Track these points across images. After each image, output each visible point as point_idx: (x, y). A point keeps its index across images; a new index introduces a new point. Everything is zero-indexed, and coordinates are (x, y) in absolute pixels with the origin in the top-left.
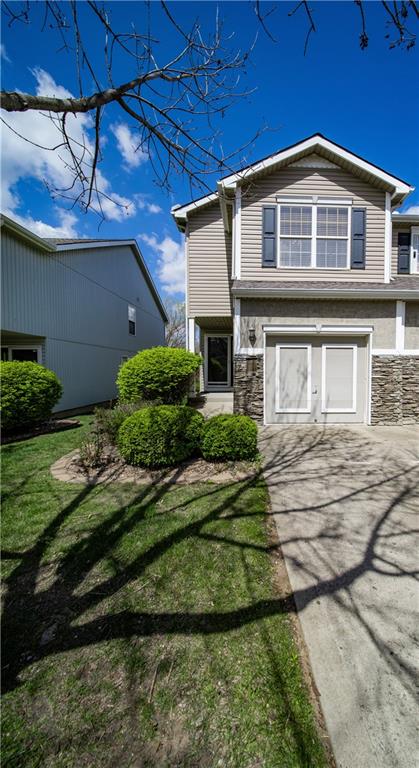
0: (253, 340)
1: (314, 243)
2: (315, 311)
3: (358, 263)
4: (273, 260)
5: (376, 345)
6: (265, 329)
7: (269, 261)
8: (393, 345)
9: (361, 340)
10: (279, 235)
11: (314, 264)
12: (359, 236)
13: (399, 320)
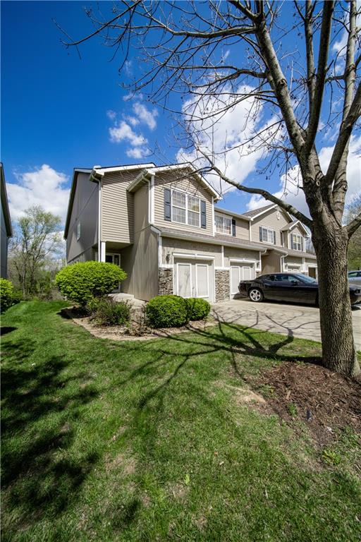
0: (167, 259)
1: (187, 212)
2: (194, 247)
3: (204, 226)
4: (170, 218)
5: (216, 265)
6: (174, 254)
7: (168, 218)
8: (221, 266)
9: (210, 262)
10: (172, 205)
11: (187, 223)
12: (204, 213)
13: (223, 254)
